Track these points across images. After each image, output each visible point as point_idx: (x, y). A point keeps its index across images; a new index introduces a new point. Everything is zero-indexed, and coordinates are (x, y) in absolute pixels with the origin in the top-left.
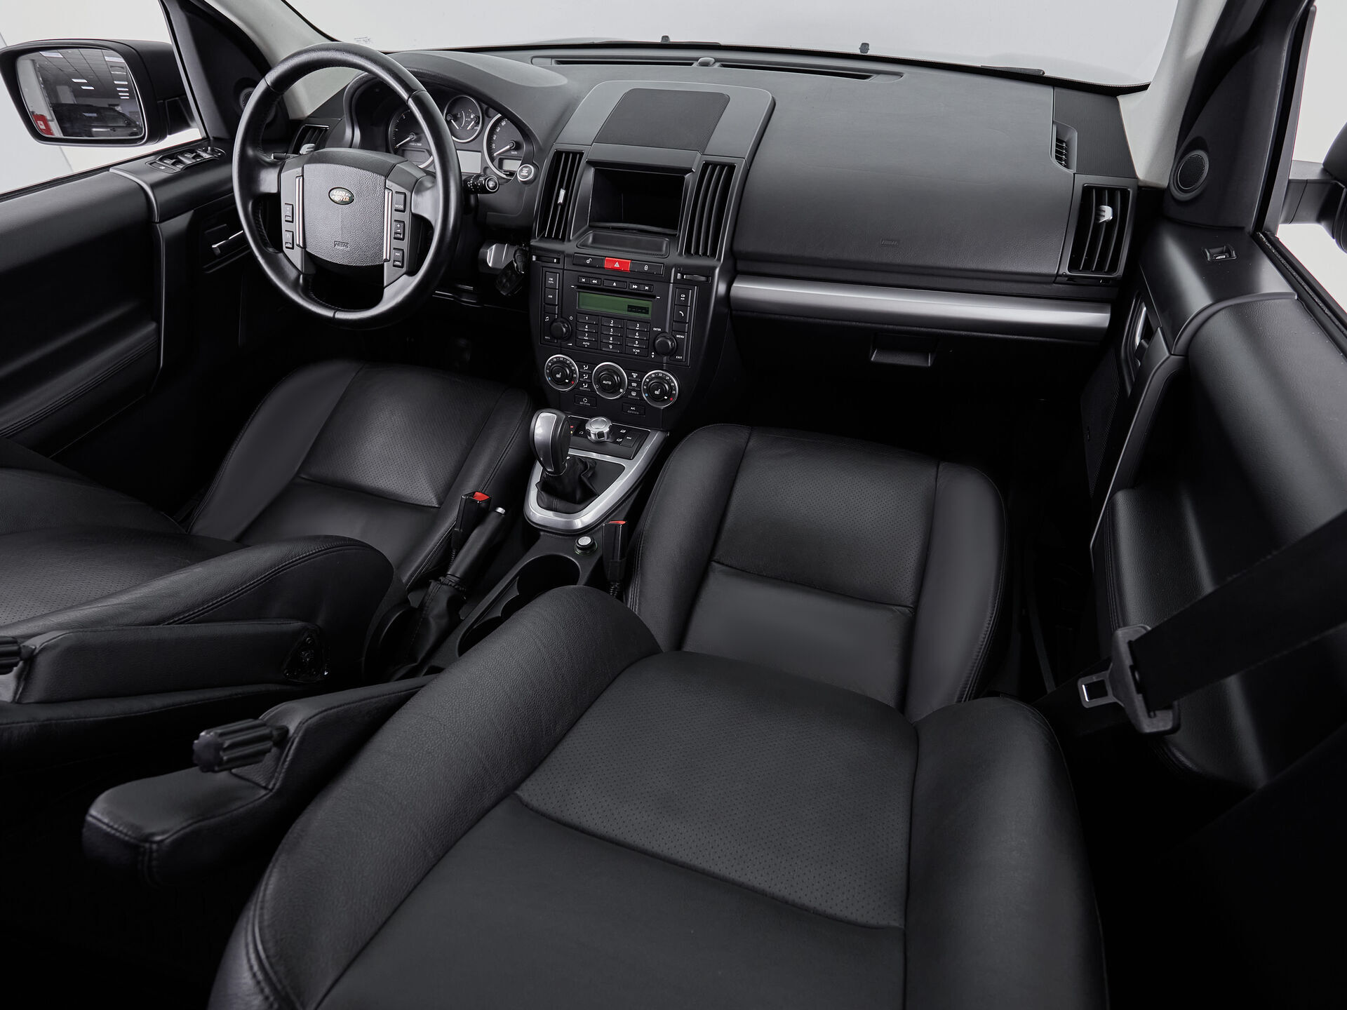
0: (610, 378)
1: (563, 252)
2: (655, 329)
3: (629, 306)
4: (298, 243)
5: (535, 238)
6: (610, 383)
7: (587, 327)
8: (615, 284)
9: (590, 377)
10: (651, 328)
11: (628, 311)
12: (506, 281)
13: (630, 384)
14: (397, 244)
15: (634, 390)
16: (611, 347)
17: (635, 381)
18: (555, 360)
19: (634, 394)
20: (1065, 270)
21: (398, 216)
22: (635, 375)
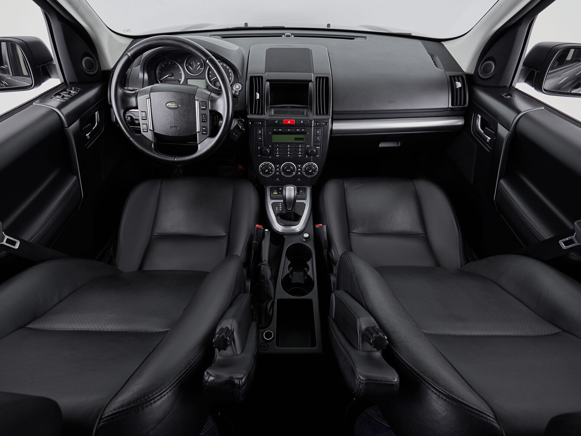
0: (289, 168)
1: (264, 119)
2: (307, 146)
3: (295, 138)
4: (150, 129)
5: (249, 115)
6: (290, 170)
7: (278, 149)
8: (289, 130)
9: (280, 169)
10: (306, 146)
11: (295, 140)
12: (235, 134)
13: (297, 169)
14: (204, 124)
15: (299, 172)
16: (289, 156)
17: (299, 168)
18: (264, 164)
19: (299, 173)
20: (450, 106)
21: (203, 112)
22: (299, 166)
